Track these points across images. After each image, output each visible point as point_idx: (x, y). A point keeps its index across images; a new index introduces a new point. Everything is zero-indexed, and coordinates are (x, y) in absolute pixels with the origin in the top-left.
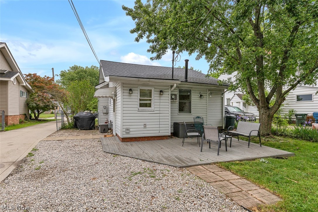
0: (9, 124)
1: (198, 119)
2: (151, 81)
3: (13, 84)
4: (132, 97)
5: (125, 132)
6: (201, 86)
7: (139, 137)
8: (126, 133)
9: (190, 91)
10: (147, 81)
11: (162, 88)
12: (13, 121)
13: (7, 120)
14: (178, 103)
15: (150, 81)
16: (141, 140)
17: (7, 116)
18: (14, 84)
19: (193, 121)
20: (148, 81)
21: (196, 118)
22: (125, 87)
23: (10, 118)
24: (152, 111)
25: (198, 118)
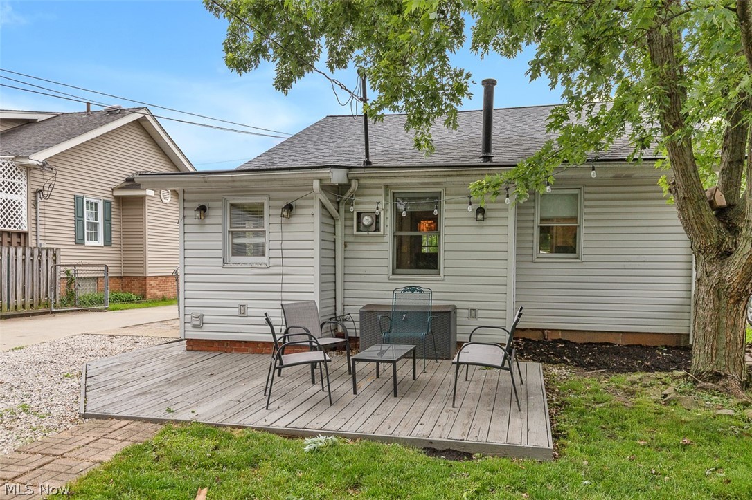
0: (148, 296)
1: (409, 295)
2: (238, 179)
3: (162, 204)
4: (208, 228)
5: (189, 324)
6: (458, 175)
7: (231, 341)
8: (194, 326)
9: (435, 199)
10: (229, 181)
11: (289, 196)
12: (160, 288)
13: (146, 288)
14: (388, 239)
15: (235, 179)
16: (236, 350)
17: (145, 277)
18: (165, 201)
19: (389, 302)
20: (230, 179)
21: (404, 291)
22: (190, 201)
23: (152, 282)
24: (263, 266)
25: (413, 291)
